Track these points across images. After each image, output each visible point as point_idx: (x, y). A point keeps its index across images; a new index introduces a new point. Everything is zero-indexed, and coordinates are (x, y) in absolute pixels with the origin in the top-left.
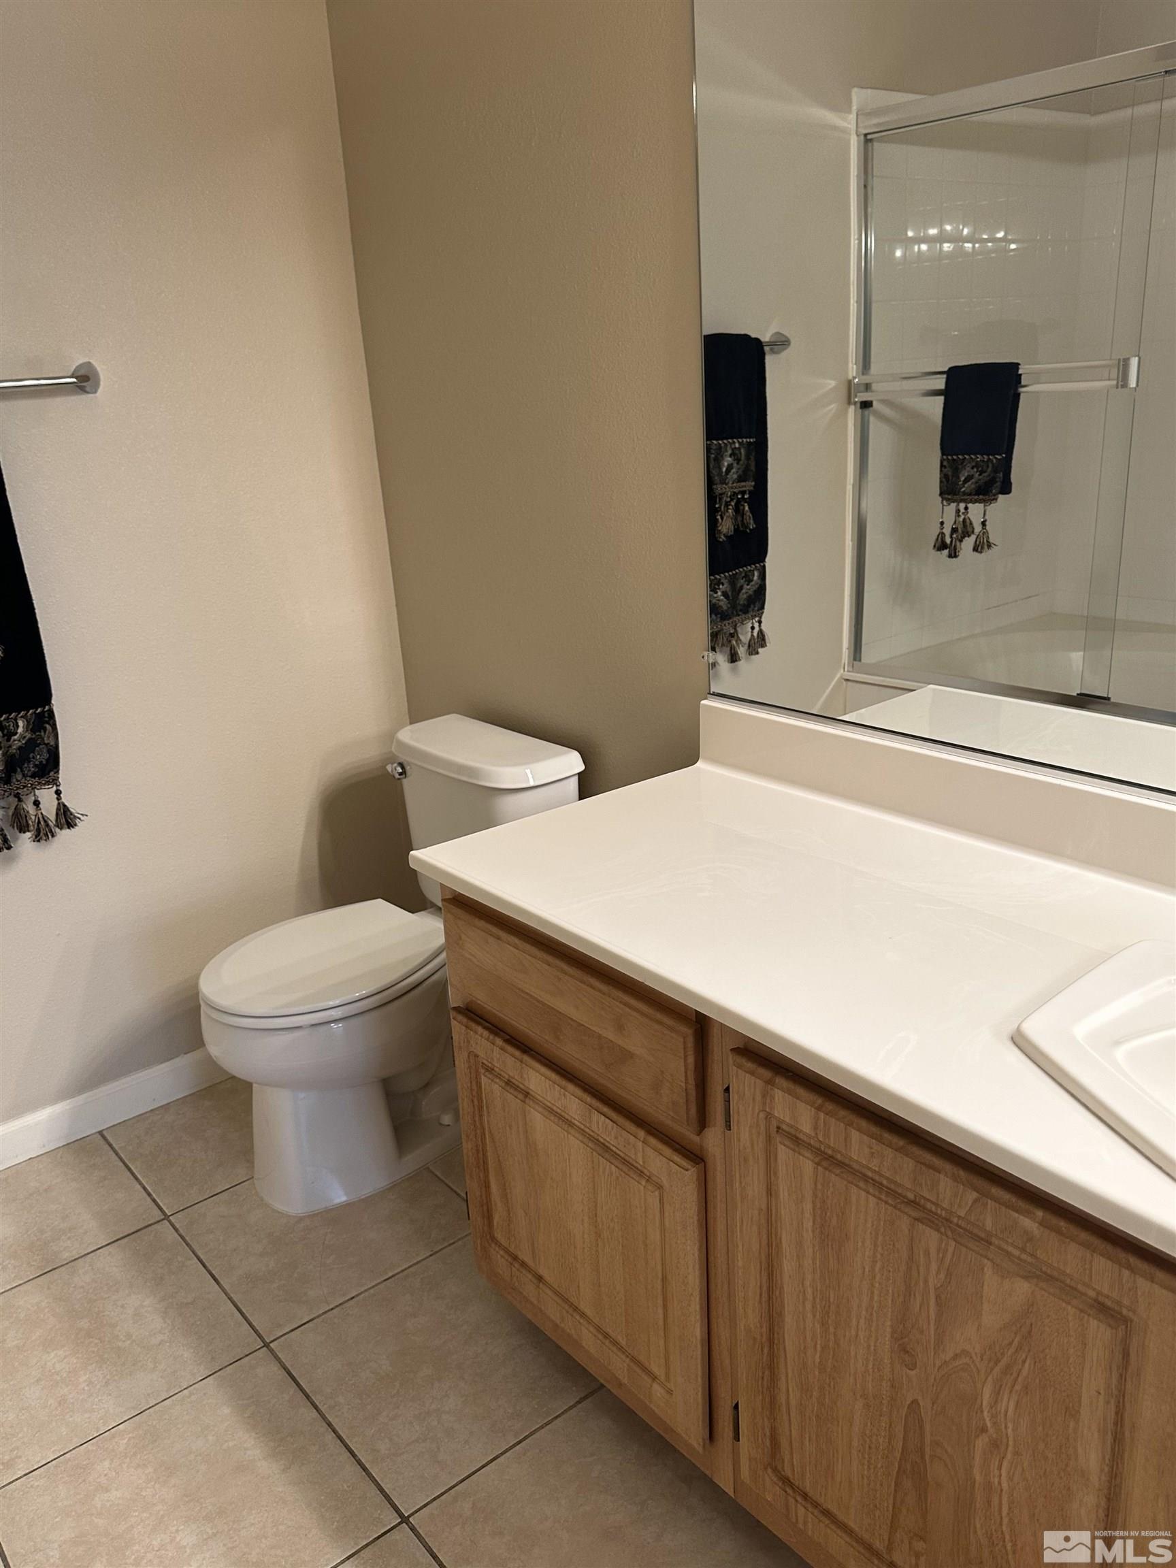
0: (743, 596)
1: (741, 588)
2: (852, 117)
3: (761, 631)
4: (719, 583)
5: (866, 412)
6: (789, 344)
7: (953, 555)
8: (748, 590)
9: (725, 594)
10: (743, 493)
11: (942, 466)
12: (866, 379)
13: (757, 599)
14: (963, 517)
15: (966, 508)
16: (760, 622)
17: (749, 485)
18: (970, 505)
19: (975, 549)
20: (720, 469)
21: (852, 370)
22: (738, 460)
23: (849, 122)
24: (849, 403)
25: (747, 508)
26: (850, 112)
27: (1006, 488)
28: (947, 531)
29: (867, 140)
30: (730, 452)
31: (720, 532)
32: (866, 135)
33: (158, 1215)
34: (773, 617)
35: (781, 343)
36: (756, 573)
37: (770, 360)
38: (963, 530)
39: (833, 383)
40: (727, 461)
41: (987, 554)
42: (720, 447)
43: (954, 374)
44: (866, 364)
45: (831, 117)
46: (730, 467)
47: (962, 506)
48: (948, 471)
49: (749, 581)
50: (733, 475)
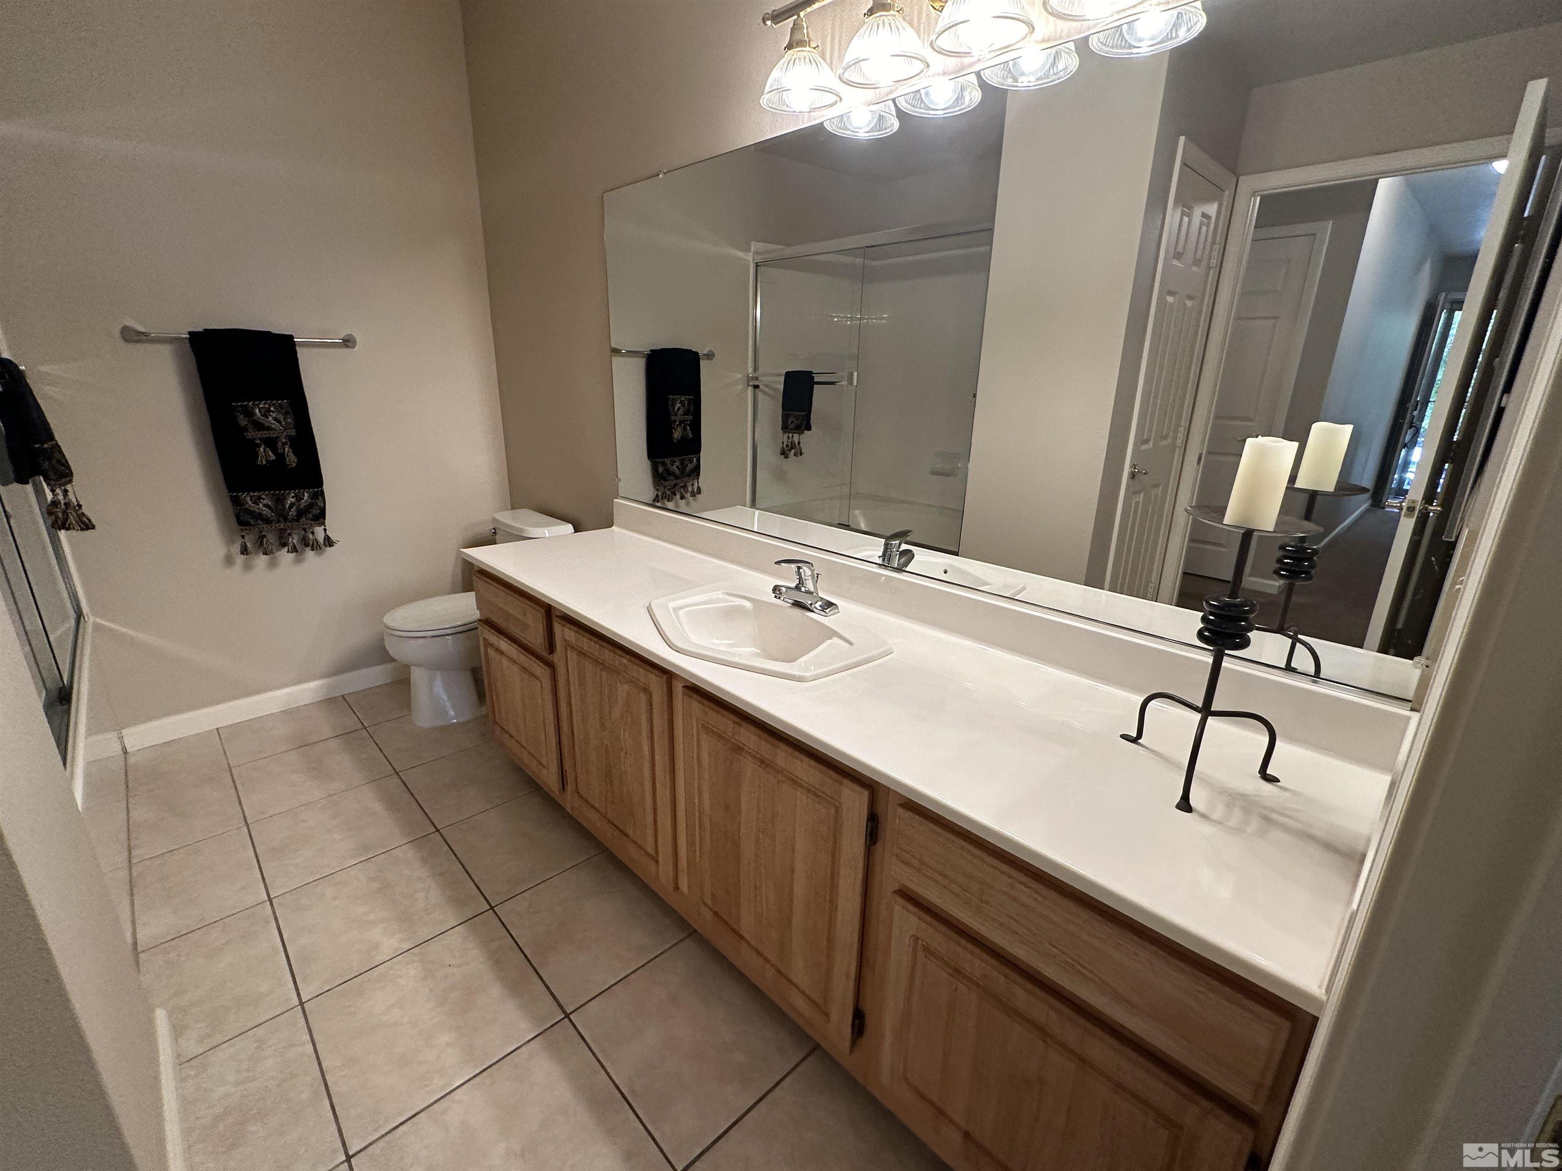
0: (688, 469)
1: (687, 465)
2: (751, 254)
3: (698, 487)
4: (674, 462)
5: (757, 390)
6: (714, 356)
7: (787, 457)
8: (690, 467)
9: (677, 467)
10: (687, 421)
11: (782, 416)
12: (755, 375)
13: (696, 471)
14: (791, 440)
15: (793, 436)
16: (698, 482)
17: (690, 417)
18: (794, 435)
19: (795, 455)
20: (674, 409)
21: (750, 370)
22: (683, 406)
23: (749, 257)
24: (749, 385)
25: (688, 428)
26: (750, 252)
27: (809, 428)
28: (785, 446)
29: (757, 266)
30: (679, 401)
31: (674, 438)
32: (757, 263)
33: (360, 726)
34: (704, 480)
35: (710, 356)
36: (695, 459)
37: (703, 364)
38: (792, 446)
39: (740, 376)
40: (678, 405)
41: (800, 458)
42: (674, 399)
43: (789, 375)
44: (755, 369)
45: (741, 254)
46: (679, 409)
47: (791, 435)
48: (784, 418)
49: (691, 462)
50: (680, 412)
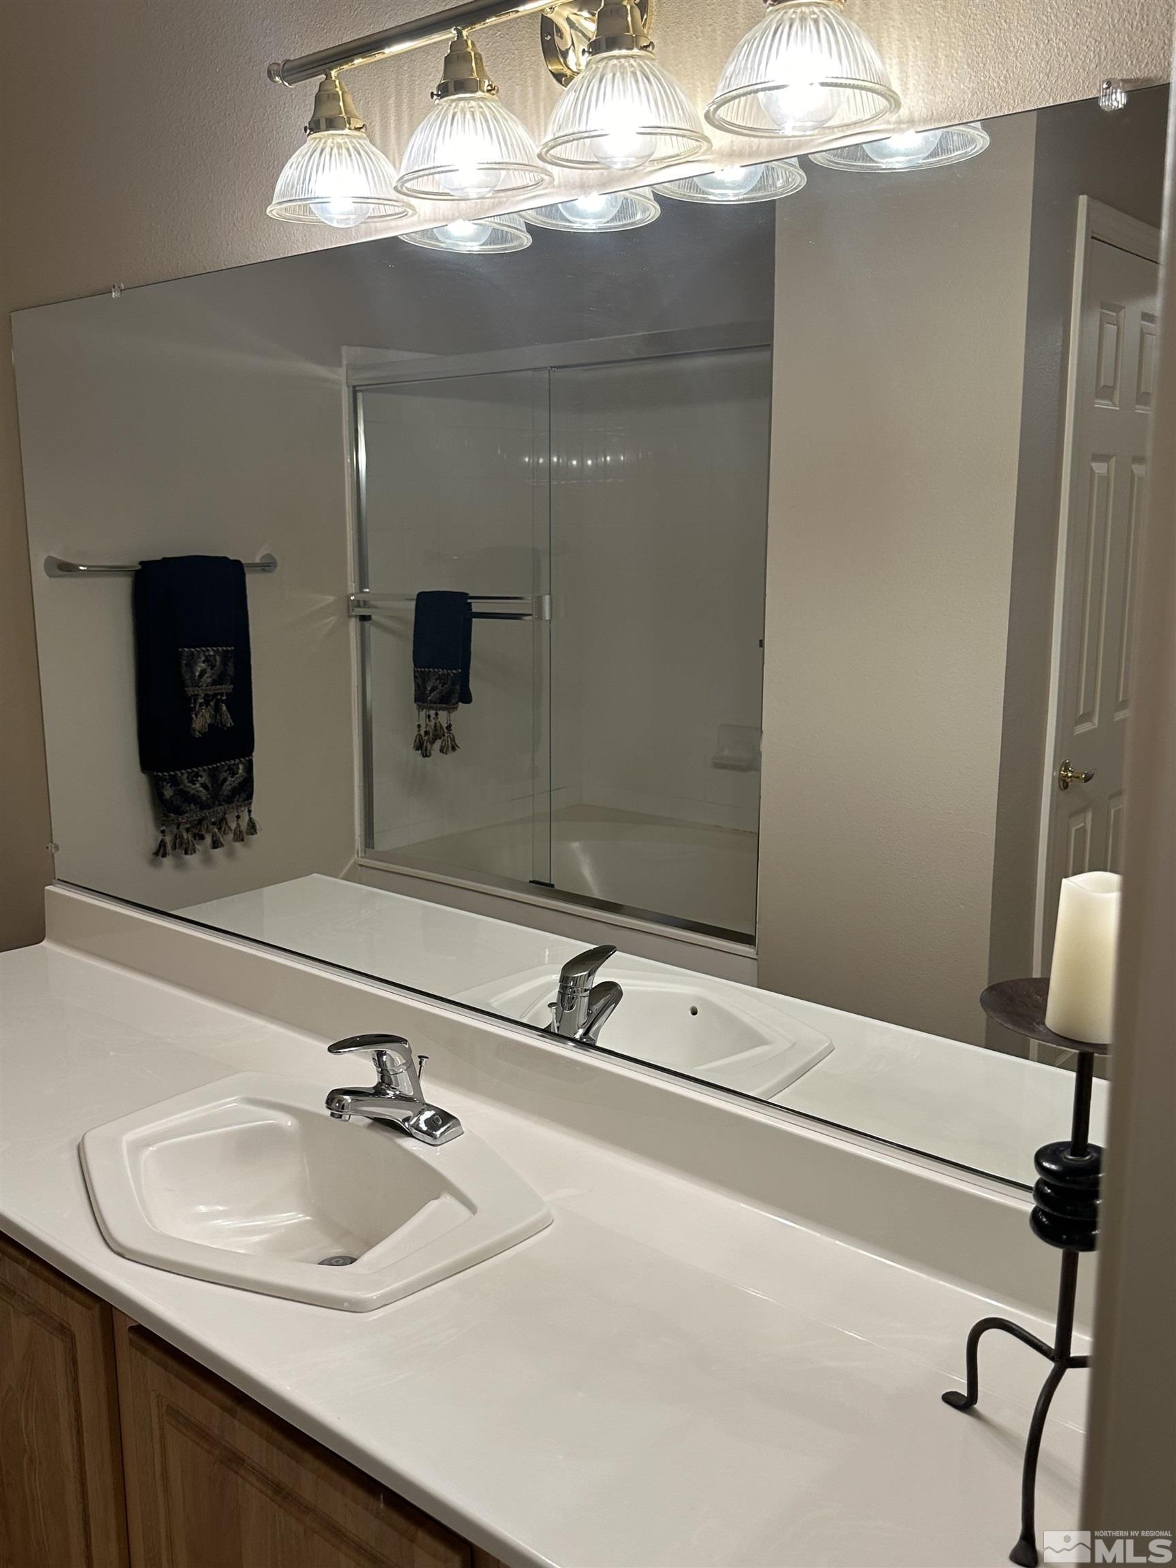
0: (227, 788)
1: (225, 780)
2: (343, 371)
3: (251, 820)
4: (197, 775)
5: (367, 624)
6: (275, 566)
7: (426, 755)
8: (231, 782)
9: (204, 786)
10: (222, 694)
11: (415, 677)
12: (361, 597)
13: (245, 790)
14: (433, 721)
15: (437, 714)
16: (250, 811)
17: (227, 688)
18: (439, 712)
19: (441, 751)
20: (193, 673)
21: (352, 586)
22: (213, 667)
23: (340, 375)
24: (350, 617)
25: (224, 708)
26: (340, 366)
27: (466, 698)
28: (422, 733)
29: (355, 391)
30: (203, 659)
31: (194, 730)
32: (354, 387)
35: (267, 566)
36: (241, 767)
39: (331, 599)
40: (201, 666)
42: (192, 654)
43: (424, 601)
44: (363, 582)
45: (321, 371)
46: (203, 673)
47: (432, 713)
48: (419, 680)
49: (234, 774)
50: (207, 679)
